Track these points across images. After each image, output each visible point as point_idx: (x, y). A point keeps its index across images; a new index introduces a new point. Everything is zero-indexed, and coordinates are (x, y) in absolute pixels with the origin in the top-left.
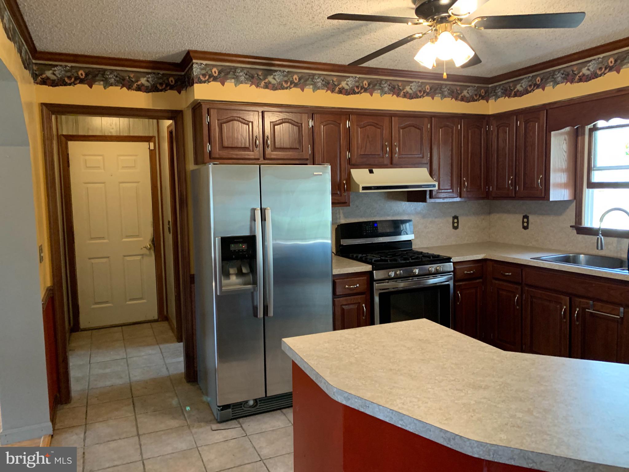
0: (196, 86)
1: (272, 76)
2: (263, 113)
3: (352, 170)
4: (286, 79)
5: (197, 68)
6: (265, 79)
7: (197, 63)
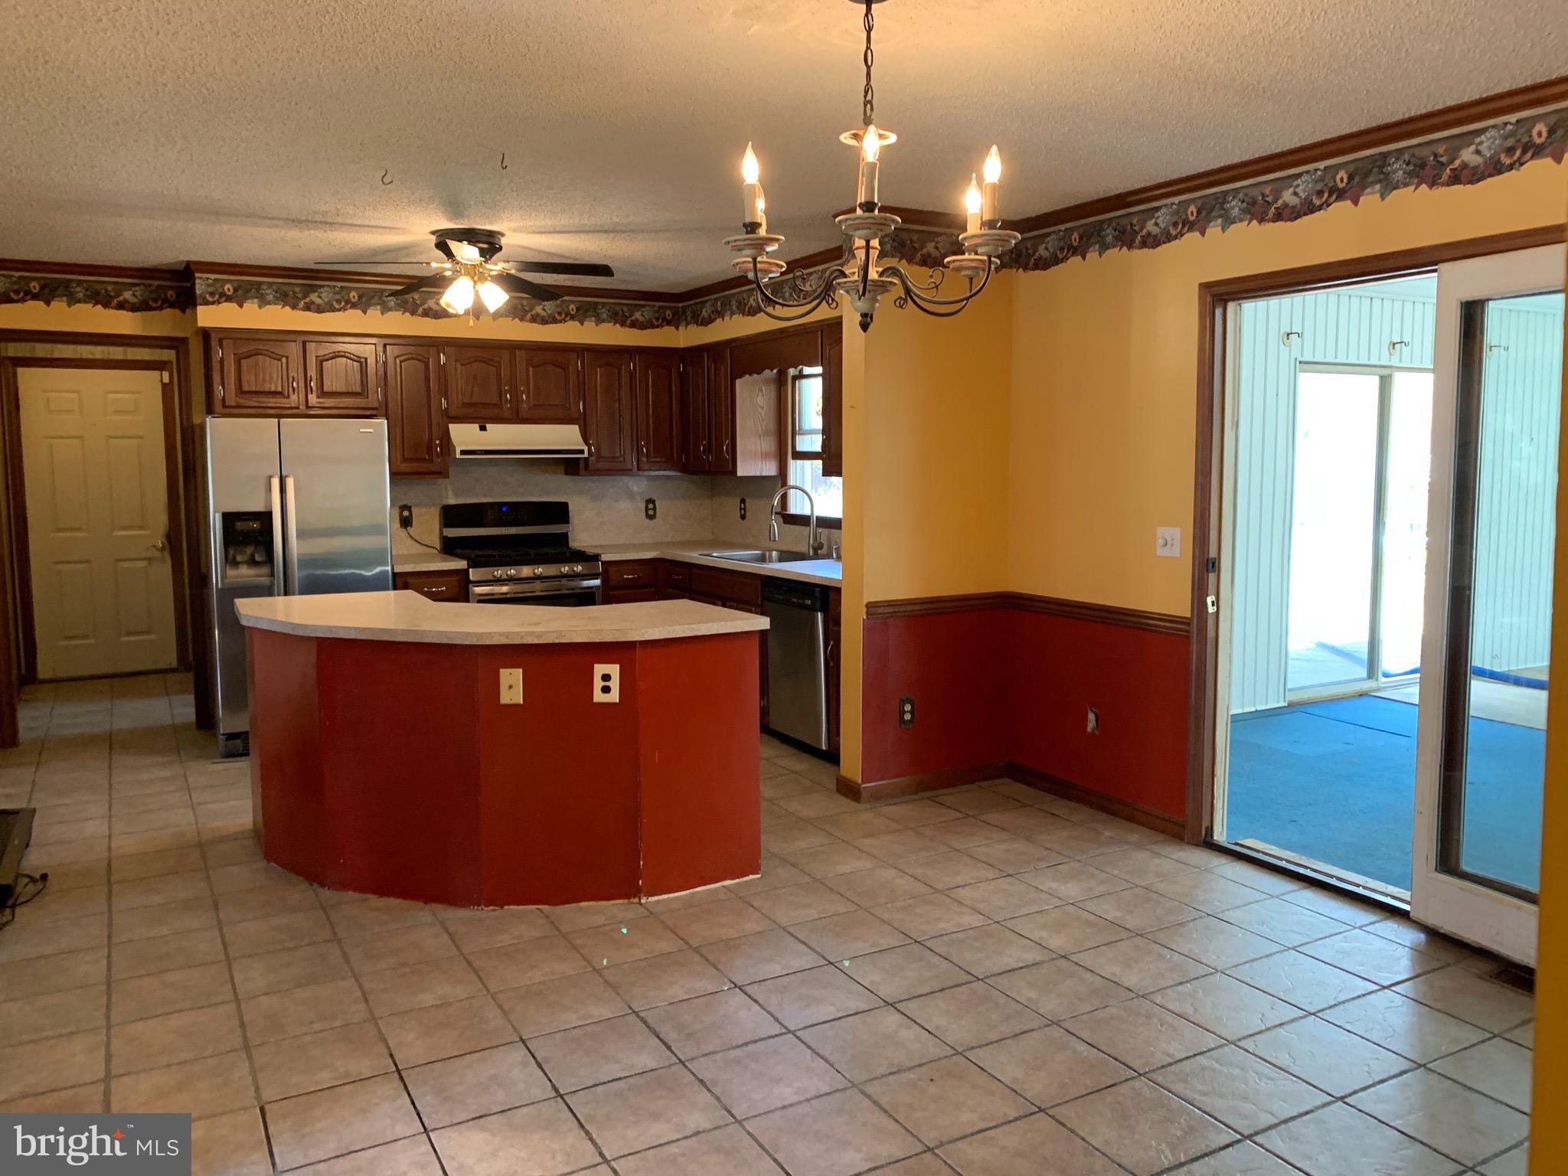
0: (200, 308)
1: (316, 294)
2: (304, 343)
3: (451, 426)
4: (338, 297)
5: (202, 284)
6: (305, 298)
7: (200, 278)
